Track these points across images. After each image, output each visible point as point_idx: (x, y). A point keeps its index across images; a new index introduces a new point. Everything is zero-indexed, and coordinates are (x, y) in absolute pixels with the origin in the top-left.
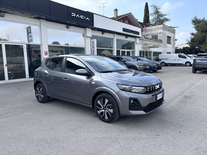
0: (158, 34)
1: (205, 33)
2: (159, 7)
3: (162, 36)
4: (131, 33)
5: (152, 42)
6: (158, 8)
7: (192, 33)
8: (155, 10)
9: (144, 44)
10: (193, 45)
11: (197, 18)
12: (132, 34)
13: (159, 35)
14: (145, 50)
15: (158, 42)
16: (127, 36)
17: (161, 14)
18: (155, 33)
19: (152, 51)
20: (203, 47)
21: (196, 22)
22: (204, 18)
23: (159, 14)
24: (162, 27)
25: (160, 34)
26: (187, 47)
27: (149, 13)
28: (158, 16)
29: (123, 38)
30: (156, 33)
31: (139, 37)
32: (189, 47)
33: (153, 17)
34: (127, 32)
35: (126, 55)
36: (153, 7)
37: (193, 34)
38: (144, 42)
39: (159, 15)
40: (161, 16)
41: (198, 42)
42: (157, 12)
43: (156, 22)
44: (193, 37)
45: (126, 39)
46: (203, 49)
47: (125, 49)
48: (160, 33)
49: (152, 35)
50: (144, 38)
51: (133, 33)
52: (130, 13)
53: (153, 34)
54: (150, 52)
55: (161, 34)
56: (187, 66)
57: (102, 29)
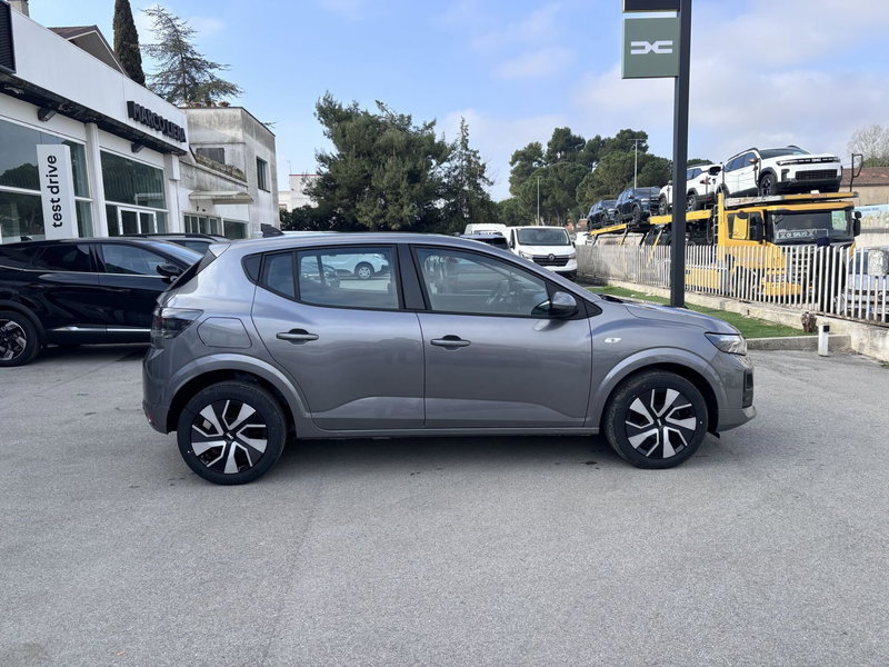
0: (223, 146)
1: (367, 159)
2: (187, 26)
3: (242, 155)
4: (157, 130)
5: (219, 180)
6: (180, 28)
7: (320, 152)
8: (166, 32)
9: (195, 183)
10: (327, 198)
11: (334, 99)
12: (159, 136)
13: (227, 149)
14: (200, 211)
15: (233, 179)
16: (139, 141)
17: (195, 57)
18: (212, 141)
19: (219, 218)
20: (364, 209)
21: (331, 114)
22: (356, 105)
23: (189, 55)
24: (240, 118)
25: (234, 147)
26: (308, 207)
27: (137, 43)
28: (182, 63)
29: (122, 149)
30: (218, 140)
31: (181, 153)
32: (315, 205)
33: (164, 61)
34: (143, 122)
35: (156, 232)
36: (155, 18)
37: (323, 159)
38: (194, 173)
39: (188, 59)
40: (200, 65)
41: (345, 191)
42: (176, 45)
43: (175, 91)
44: (325, 170)
45: (132, 155)
46: (366, 219)
47: (133, 203)
48: (232, 143)
49: (199, 147)
50: (194, 161)
51: (165, 133)
52: (95, 28)
53: (202, 144)
54: (215, 221)
55: (239, 148)
56: (360, 279)
57: (38, 88)
